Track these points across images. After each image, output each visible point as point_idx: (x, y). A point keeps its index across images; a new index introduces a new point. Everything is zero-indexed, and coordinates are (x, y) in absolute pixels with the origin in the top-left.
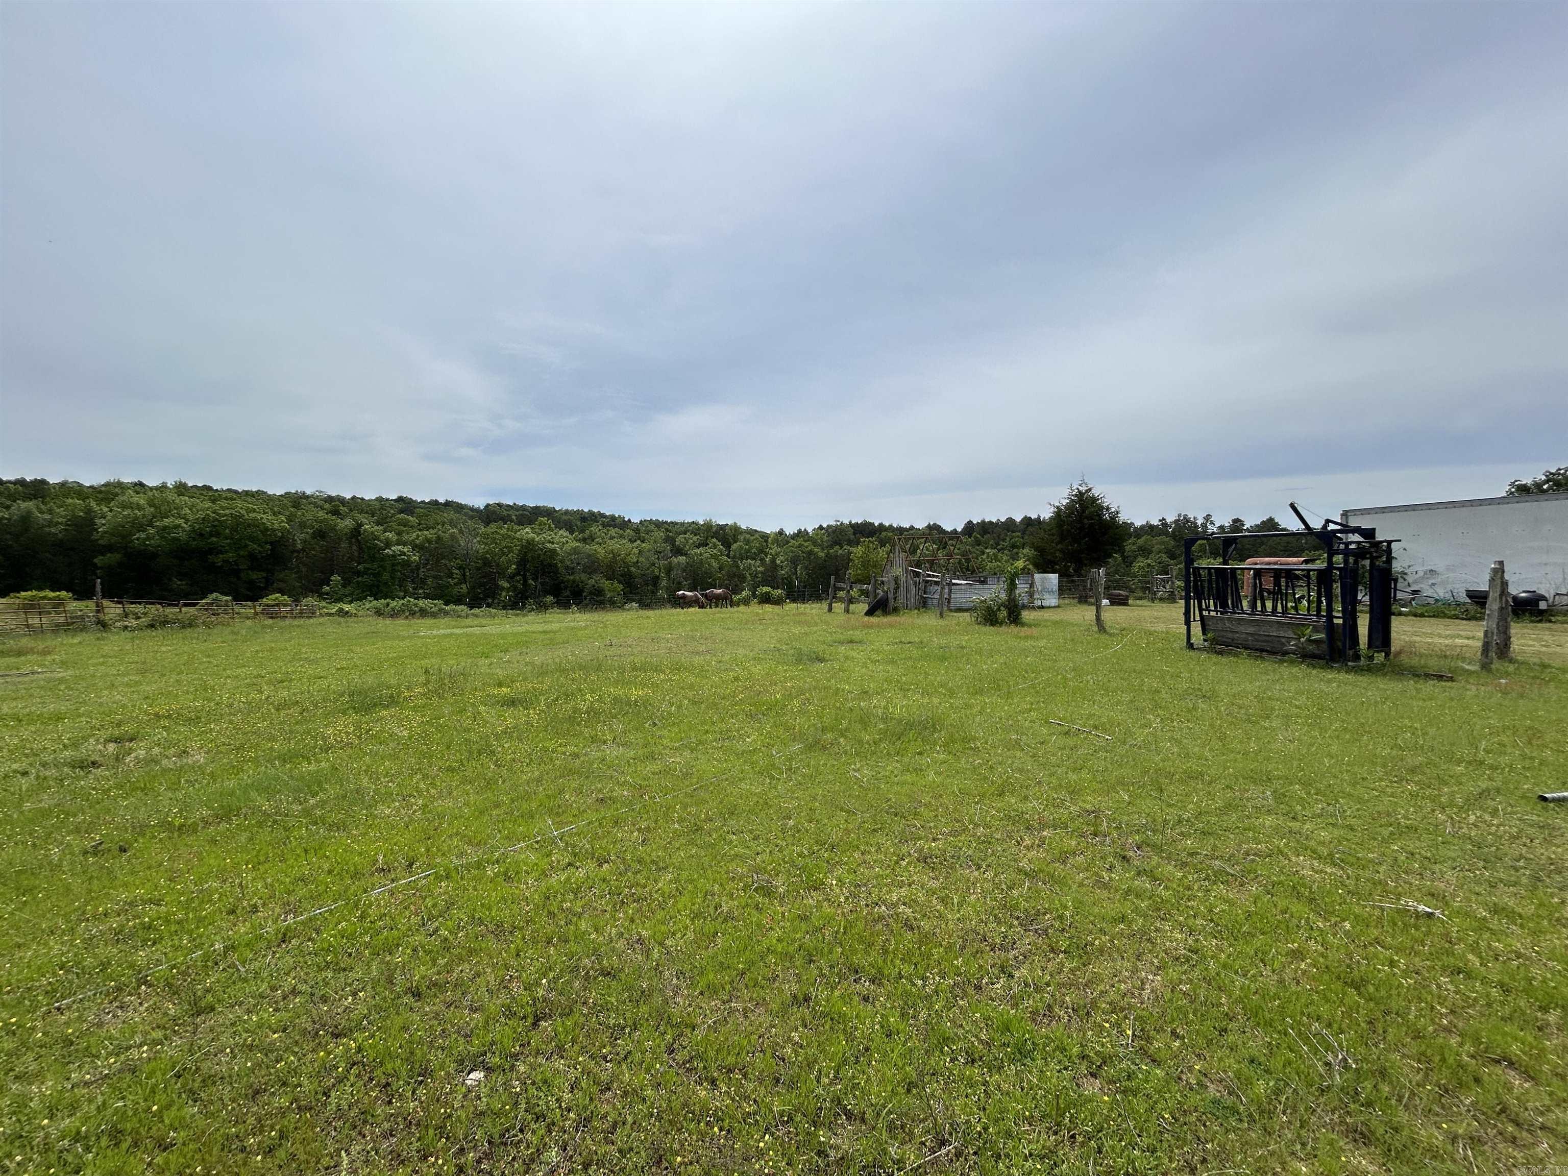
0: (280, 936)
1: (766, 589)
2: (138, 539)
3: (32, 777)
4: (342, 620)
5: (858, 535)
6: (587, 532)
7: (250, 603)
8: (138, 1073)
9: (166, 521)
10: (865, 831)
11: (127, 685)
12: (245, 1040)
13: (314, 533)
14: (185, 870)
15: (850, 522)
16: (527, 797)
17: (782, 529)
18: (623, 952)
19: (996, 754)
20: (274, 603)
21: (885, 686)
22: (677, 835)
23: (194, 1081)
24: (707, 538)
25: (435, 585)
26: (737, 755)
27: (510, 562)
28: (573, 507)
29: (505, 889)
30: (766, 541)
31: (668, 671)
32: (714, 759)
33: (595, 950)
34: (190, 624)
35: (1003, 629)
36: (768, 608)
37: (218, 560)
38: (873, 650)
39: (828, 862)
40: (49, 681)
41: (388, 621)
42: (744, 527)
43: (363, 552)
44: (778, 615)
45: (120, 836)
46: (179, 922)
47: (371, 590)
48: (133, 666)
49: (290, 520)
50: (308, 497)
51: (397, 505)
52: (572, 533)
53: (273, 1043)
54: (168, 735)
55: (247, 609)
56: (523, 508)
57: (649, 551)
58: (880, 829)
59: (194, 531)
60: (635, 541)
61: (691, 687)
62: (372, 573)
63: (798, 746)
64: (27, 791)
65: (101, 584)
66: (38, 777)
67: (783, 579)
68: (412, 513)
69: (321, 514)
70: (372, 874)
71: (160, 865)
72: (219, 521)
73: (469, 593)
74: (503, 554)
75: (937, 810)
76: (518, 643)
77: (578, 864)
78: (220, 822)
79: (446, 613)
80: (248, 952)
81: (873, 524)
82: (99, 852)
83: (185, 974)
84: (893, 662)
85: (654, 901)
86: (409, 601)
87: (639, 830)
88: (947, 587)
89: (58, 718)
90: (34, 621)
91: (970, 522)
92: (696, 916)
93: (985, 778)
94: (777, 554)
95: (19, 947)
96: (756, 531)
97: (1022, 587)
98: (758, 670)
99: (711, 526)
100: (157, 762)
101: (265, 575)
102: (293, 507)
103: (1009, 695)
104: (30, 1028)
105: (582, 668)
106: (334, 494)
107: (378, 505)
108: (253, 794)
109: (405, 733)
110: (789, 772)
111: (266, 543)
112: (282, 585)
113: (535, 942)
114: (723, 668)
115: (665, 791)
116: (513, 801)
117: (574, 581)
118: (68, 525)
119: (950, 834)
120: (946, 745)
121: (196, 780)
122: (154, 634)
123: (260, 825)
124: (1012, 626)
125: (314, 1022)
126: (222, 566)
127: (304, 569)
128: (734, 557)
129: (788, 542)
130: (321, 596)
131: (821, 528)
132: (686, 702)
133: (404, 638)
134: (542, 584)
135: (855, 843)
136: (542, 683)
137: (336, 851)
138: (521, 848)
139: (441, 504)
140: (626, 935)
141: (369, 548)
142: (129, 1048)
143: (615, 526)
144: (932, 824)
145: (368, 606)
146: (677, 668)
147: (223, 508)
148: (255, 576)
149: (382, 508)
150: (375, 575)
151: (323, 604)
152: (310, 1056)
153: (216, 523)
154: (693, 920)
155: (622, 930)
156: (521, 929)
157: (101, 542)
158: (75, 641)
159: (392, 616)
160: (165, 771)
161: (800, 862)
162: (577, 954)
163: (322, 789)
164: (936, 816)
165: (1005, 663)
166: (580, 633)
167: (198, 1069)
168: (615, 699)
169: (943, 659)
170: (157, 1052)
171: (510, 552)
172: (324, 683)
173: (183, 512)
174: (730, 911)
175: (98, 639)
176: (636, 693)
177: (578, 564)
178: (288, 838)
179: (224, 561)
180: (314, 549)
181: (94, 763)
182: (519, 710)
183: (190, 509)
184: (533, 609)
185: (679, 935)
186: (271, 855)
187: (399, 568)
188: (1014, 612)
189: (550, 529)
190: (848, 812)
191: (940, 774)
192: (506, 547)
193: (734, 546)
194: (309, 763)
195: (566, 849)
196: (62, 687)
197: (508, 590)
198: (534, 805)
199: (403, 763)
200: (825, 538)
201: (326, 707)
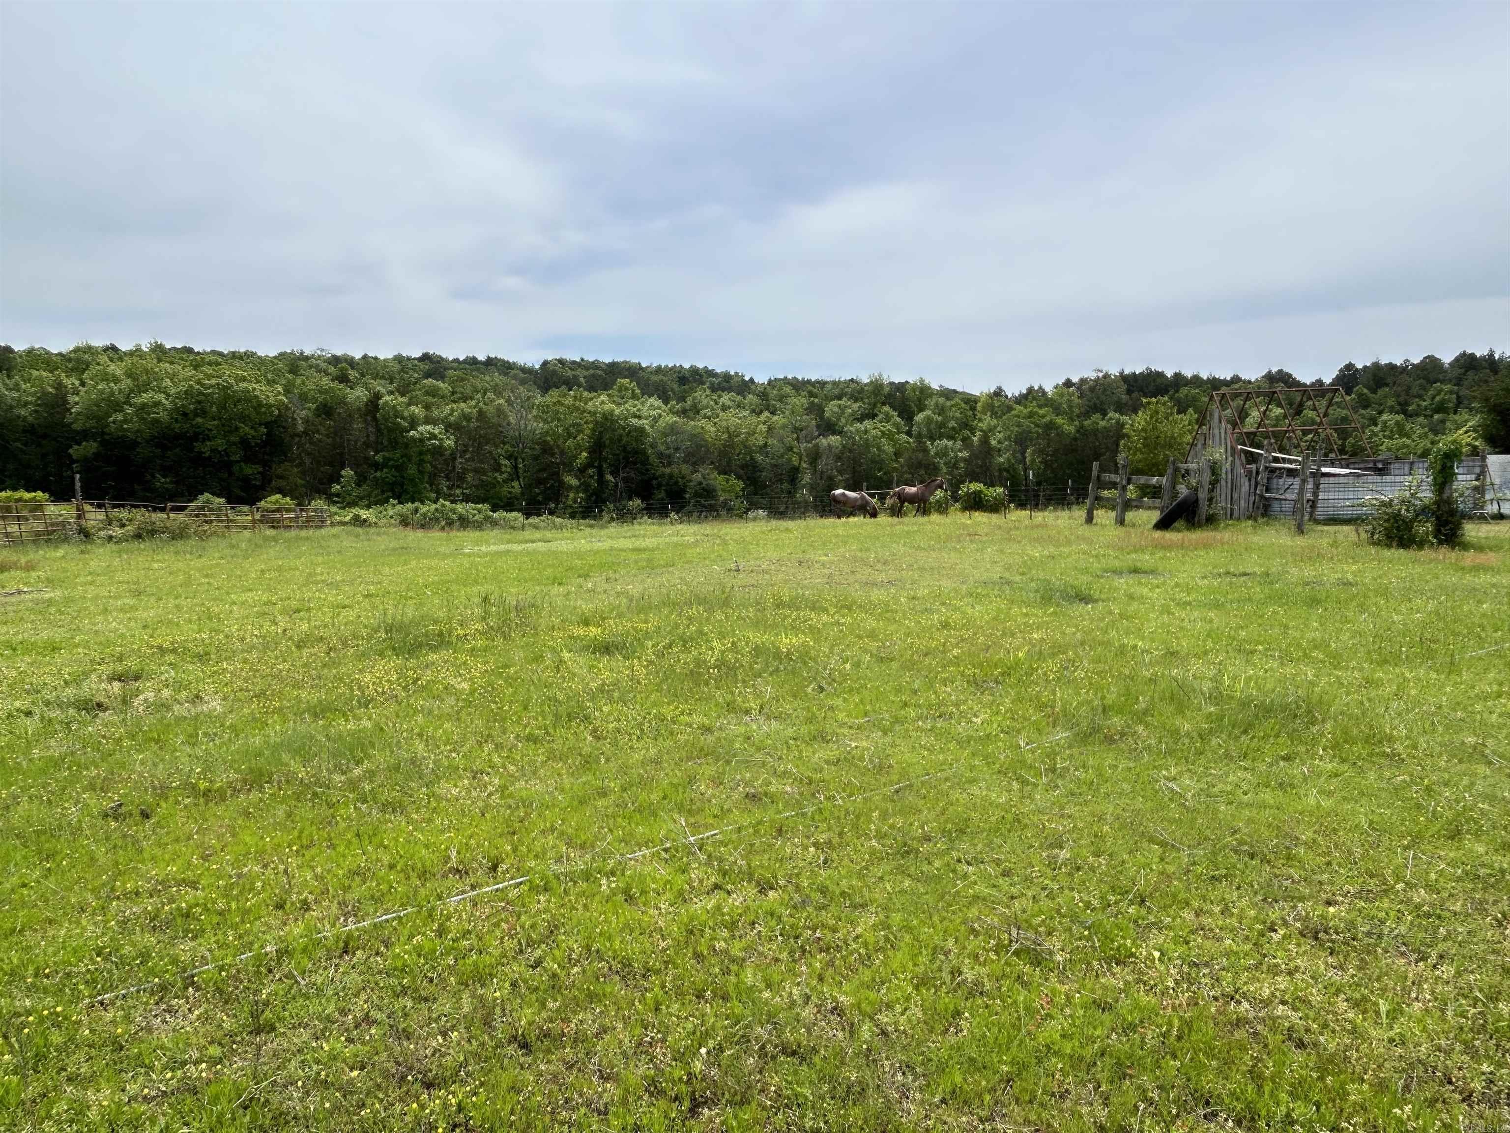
0: (341, 945)
1: (975, 486)
2: (114, 422)
3: (36, 718)
4: (359, 530)
5: (1135, 395)
6: (689, 401)
7: (246, 508)
8: (199, 1096)
9: (145, 397)
10: (1199, 877)
11: (122, 610)
12: (318, 1074)
13: (317, 409)
14: (219, 848)
15: (1121, 374)
16: (645, 783)
17: (1000, 388)
18: (814, 1024)
19: (1435, 769)
20: (274, 507)
21: (1209, 644)
22: (876, 857)
23: (264, 1116)
24: (875, 405)
25: (476, 483)
26: (958, 743)
27: (578, 447)
28: (668, 362)
29: (630, 913)
30: (973, 409)
31: (832, 610)
32: (921, 746)
33: (770, 1015)
34: (179, 535)
35: (1426, 554)
36: (980, 517)
37: (205, 448)
38: (1177, 585)
39: (1136, 922)
40: (37, 602)
41: (420, 533)
42: (935, 386)
43: (382, 434)
44: (1000, 527)
45: (140, 797)
46: (221, 913)
47: (392, 490)
48: (125, 586)
49: (287, 391)
50: (307, 358)
51: (421, 365)
52: (666, 402)
53: (351, 1082)
54: (177, 673)
55: (244, 515)
56: (595, 365)
57: (784, 427)
58: (1225, 876)
59: (176, 409)
60: (761, 412)
61: (872, 635)
62: (393, 466)
63: (1061, 735)
64: (33, 734)
65: (81, 480)
66: (42, 718)
67: (1000, 471)
68: (442, 377)
69: (325, 381)
70: (445, 876)
71: (189, 839)
72: (204, 394)
73: (522, 493)
74: (569, 435)
75: (1329, 854)
76: (602, 566)
77: (729, 887)
78: (249, 790)
79: (495, 524)
80: (306, 960)
81: (1161, 375)
82: (120, 815)
83: (236, 978)
84: (1217, 606)
85: (852, 954)
86: (443, 505)
87: (816, 845)
88: (1311, 480)
89: (54, 648)
90: (13, 528)
91: (1350, 366)
92: (922, 983)
93: (1419, 806)
94: (992, 430)
95: (50, 923)
96: (955, 391)
97: (1463, 480)
98: (978, 612)
99: (882, 385)
100: (168, 708)
101: (261, 469)
102: (290, 372)
103: (1453, 668)
104: (75, 1022)
105: (702, 601)
106: (339, 353)
107: (397, 367)
108: (285, 757)
109: (465, 686)
110: (1050, 775)
111: (260, 424)
112: (282, 483)
113: (680, 994)
114: (918, 608)
115: (849, 790)
116: (624, 789)
117: (671, 476)
118: (39, 405)
119: (1359, 895)
120: (1336, 746)
121: (215, 734)
122: (142, 546)
123: (298, 797)
124: (1444, 550)
125: (398, 1063)
126: (210, 458)
127: (308, 461)
128: (919, 436)
129: (1010, 409)
130: (331, 498)
131: (1068, 383)
132: (868, 658)
133: (445, 556)
134: (626, 480)
135: (1182, 896)
136: (646, 622)
137: (396, 840)
138: (644, 856)
139: (481, 362)
140: (814, 999)
141: (390, 430)
142: (184, 1063)
143: (730, 390)
144: (1325, 877)
145: (391, 513)
146: (848, 606)
147: (209, 377)
148: (250, 470)
149: (404, 370)
150: (398, 468)
151: (334, 509)
152: (398, 1107)
153: (202, 398)
154: (917, 987)
155: (807, 991)
156: (658, 972)
157: (74, 426)
158: (58, 554)
159: (423, 526)
160: (179, 720)
161: (1090, 917)
162: (744, 1017)
163: (368, 756)
164: (1329, 864)
165: (1438, 614)
166: (690, 552)
167: (267, 1101)
168: (757, 648)
169: (1313, 602)
170: (217, 1073)
171: (580, 431)
172: (351, 615)
173: (164, 384)
174: (978, 983)
175: (82, 552)
176: (786, 642)
177: (677, 449)
178: (334, 817)
179: (212, 451)
180: (318, 432)
181: (99, 705)
182: (618, 660)
183: (171, 380)
184: (612, 519)
185: (898, 1008)
186: (316, 838)
187: (428, 457)
188: (1447, 523)
189: (634, 397)
190: (1163, 844)
191: (1330, 794)
192: (573, 425)
193: (919, 417)
194: (347, 720)
195: (708, 863)
196: (52, 610)
197: (577, 489)
198: (655, 797)
199: (467, 726)
200: (1077, 401)
201: (358, 645)
